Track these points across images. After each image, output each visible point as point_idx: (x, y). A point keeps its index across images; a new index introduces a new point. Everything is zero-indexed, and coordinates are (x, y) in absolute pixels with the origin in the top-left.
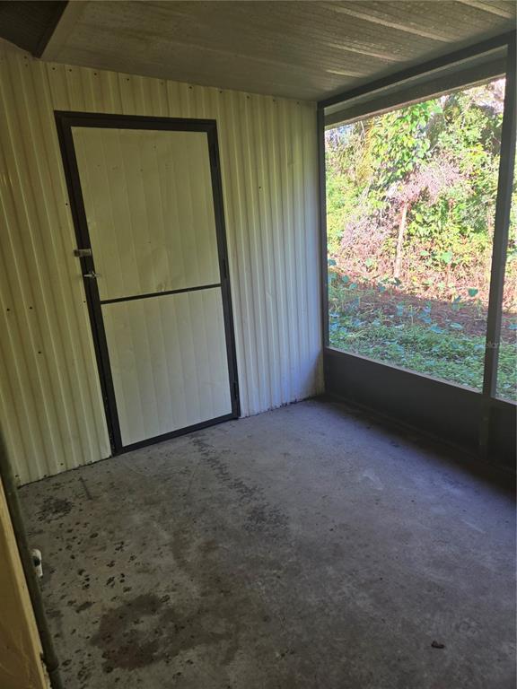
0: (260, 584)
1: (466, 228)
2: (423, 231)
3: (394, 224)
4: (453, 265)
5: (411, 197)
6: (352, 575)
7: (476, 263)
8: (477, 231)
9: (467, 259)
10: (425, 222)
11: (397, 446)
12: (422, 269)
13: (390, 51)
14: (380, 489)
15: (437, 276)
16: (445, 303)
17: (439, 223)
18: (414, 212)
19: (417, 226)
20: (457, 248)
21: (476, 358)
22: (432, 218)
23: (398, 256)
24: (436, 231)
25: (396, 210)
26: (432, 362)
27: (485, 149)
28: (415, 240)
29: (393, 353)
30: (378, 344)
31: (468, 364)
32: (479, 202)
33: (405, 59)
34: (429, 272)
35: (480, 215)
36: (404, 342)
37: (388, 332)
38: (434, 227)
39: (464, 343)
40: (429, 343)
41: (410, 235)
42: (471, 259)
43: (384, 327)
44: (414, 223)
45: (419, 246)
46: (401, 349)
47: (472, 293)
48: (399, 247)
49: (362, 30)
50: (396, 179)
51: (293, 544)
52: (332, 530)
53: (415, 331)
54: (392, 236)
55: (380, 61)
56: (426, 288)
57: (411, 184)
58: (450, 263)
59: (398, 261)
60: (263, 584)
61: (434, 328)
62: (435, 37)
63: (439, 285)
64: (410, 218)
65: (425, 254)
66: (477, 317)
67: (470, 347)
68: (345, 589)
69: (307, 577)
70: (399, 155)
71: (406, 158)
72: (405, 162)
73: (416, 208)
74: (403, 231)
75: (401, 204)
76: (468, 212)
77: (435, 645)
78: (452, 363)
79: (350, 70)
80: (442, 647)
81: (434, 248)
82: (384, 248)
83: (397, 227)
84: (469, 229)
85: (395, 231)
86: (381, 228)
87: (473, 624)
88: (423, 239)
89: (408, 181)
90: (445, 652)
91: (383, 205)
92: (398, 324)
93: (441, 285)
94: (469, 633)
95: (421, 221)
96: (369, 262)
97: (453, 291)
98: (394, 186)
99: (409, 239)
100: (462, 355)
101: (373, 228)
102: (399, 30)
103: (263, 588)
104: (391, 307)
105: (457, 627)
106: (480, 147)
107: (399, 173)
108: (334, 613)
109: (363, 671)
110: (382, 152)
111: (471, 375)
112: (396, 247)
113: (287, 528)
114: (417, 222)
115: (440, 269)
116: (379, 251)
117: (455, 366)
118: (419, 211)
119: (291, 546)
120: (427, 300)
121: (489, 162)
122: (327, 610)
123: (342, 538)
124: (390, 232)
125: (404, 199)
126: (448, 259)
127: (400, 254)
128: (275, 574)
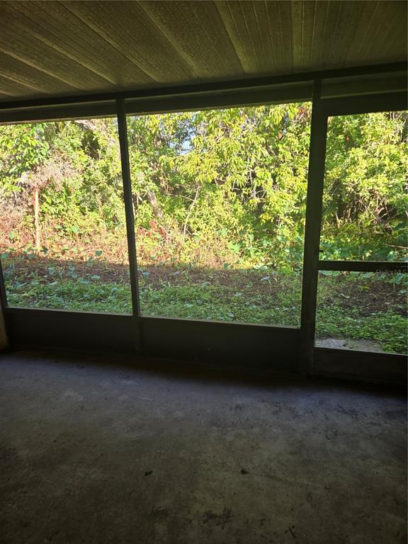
0: (10, 505)
1: (84, 208)
2: (53, 209)
3: (29, 204)
4: (80, 235)
5: (41, 183)
6: (82, 462)
7: (95, 232)
8: (92, 210)
9: (90, 230)
10: (53, 202)
11: (82, 368)
12: (57, 239)
13: (39, 85)
14: (82, 399)
15: (70, 243)
16: (81, 263)
17: (65, 204)
18: (44, 196)
19: (48, 206)
20: (81, 222)
21: (114, 297)
22: (58, 201)
23: (37, 229)
24: (63, 210)
25: (29, 193)
26: (87, 305)
27: (86, 153)
28: (48, 217)
29: (55, 304)
30: (40, 299)
31: (110, 302)
32: (89, 190)
33: (48, 92)
34: (64, 241)
35: (92, 199)
36: (61, 294)
37: (46, 289)
38: (61, 207)
39: (104, 288)
40: (81, 292)
41: (43, 213)
42: (92, 230)
43: (42, 286)
44: (45, 203)
45: (52, 221)
46: (60, 299)
47: (98, 253)
48: (36, 221)
49: (21, 68)
50: (26, 169)
51: (27, 465)
52: (55, 441)
53: (66, 286)
54: (28, 213)
55: (28, 89)
56: (63, 253)
57: (39, 175)
58: (77, 233)
59: (38, 233)
60: (14, 504)
61: (81, 280)
62: (71, 84)
63: (72, 250)
64: (42, 200)
65: (58, 227)
66: (106, 270)
67: (108, 290)
68: (79, 474)
69: (48, 481)
70: (26, 151)
71: (32, 154)
72: (31, 157)
73: (44, 192)
74: (37, 209)
75: (33, 189)
76: (83, 196)
77: (147, 474)
78: (99, 303)
79: (5, 90)
80: (151, 472)
81: (64, 223)
82: (23, 223)
83: (32, 207)
84: (87, 209)
85: (30, 210)
86: (18, 207)
87: (163, 451)
88: (54, 216)
89: (36, 172)
90: (153, 474)
91: (17, 189)
92: (52, 281)
93: (74, 250)
94: (162, 457)
95: (50, 202)
96: (13, 235)
97: (83, 254)
98: (24, 174)
99: (43, 216)
100: (105, 296)
101: (11, 207)
102: (48, 75)
103: (14, 507)
104: (41, 269)
105: (155, 457)
106: (82, 152)
107: (27, 164)
108: (78, 492)
109: (111, 513)
110: (9, 147)
111: (115, 308)
112: (33, 222)
113: (17, 457)
114: (47, 203)
115: (71, 238)
116: (19, 226)
117: (102, 304)
118: (47, 195)
119: (26, 467)
120: (67, 261)
121: (93, 163)
122: (72, 494)
123: (64, 443)
124: (25, 210)
125: (35, 185)
126: (75, 230)
127: (38, 228)
128: (20, 492)
